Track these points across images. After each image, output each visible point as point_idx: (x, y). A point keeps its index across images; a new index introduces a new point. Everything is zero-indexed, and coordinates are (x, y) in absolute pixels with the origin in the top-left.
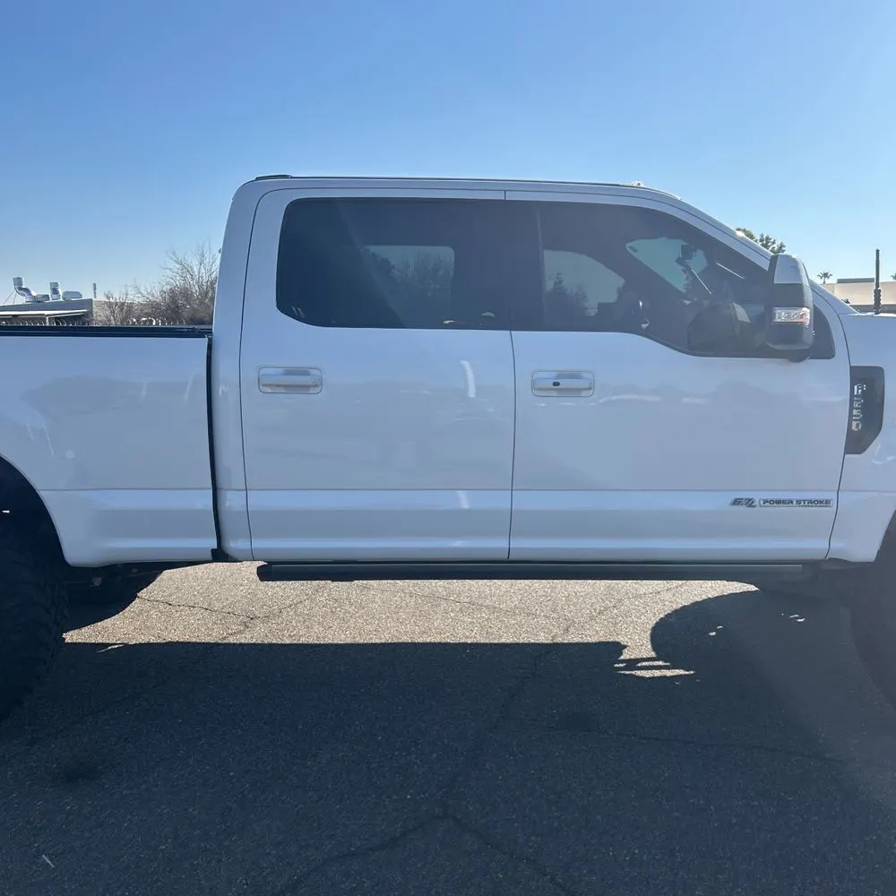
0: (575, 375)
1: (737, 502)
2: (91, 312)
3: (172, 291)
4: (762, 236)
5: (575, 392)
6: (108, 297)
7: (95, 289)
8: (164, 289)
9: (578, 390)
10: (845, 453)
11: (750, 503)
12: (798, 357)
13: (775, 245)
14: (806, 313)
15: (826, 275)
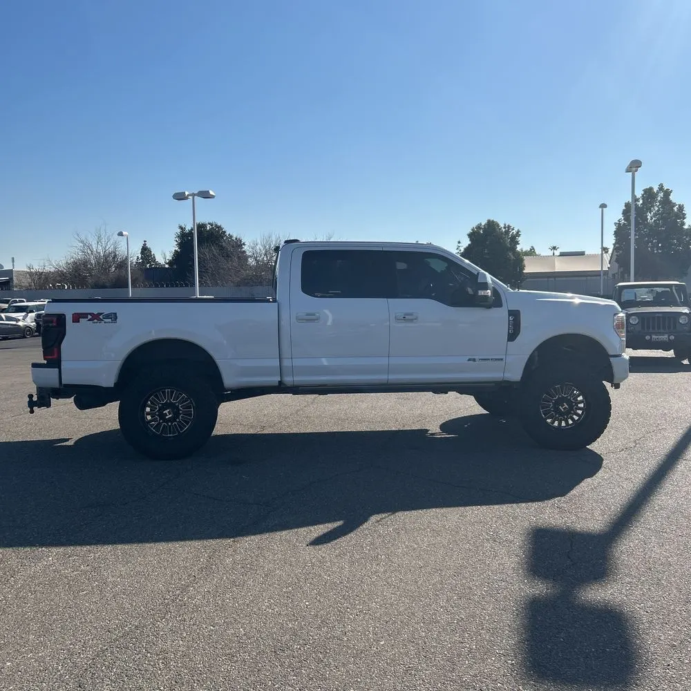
0: (411, 314)
1: (469, 360)
2: (11, 279)
3: (75, 263)
4: (505, 225)
5: (411, 320)
6: (30, 268)
7: (13, 261)
8: (69, 262)
9: (412, 320)
10: (508, 340)
11: (474, 360)
12: (489, 307)
13: (514, 231)
14: (489, 292)
15: (554, 248)
